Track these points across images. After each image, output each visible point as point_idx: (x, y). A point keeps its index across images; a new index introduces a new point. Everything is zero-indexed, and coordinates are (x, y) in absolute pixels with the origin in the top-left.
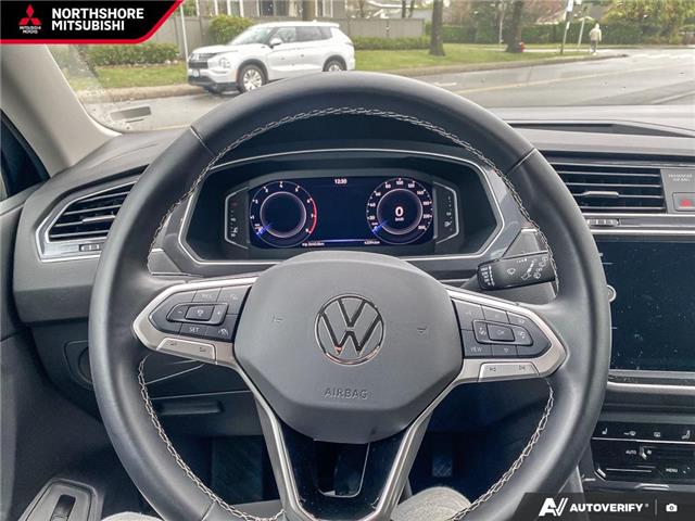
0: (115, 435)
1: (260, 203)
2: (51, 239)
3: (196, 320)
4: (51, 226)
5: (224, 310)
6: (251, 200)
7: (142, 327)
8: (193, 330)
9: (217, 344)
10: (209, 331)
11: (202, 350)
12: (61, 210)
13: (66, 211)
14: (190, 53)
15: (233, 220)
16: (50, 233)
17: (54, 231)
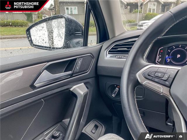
0: (124, 107)
1: (171, 52)
2: (109, 54)
3: (158, 77)
4: (109, 50)
5: (168, 76)
6: (168, 50)
7: (139, 76)
8: (156, 80)
9: (164, 87)
10: (162, 82)
11: (158, 87)
12: (112, 46)
13: (114, 46)
14: (139, 23)
15: (160, 56)
16: (108, 52)
17: (110, 51)
